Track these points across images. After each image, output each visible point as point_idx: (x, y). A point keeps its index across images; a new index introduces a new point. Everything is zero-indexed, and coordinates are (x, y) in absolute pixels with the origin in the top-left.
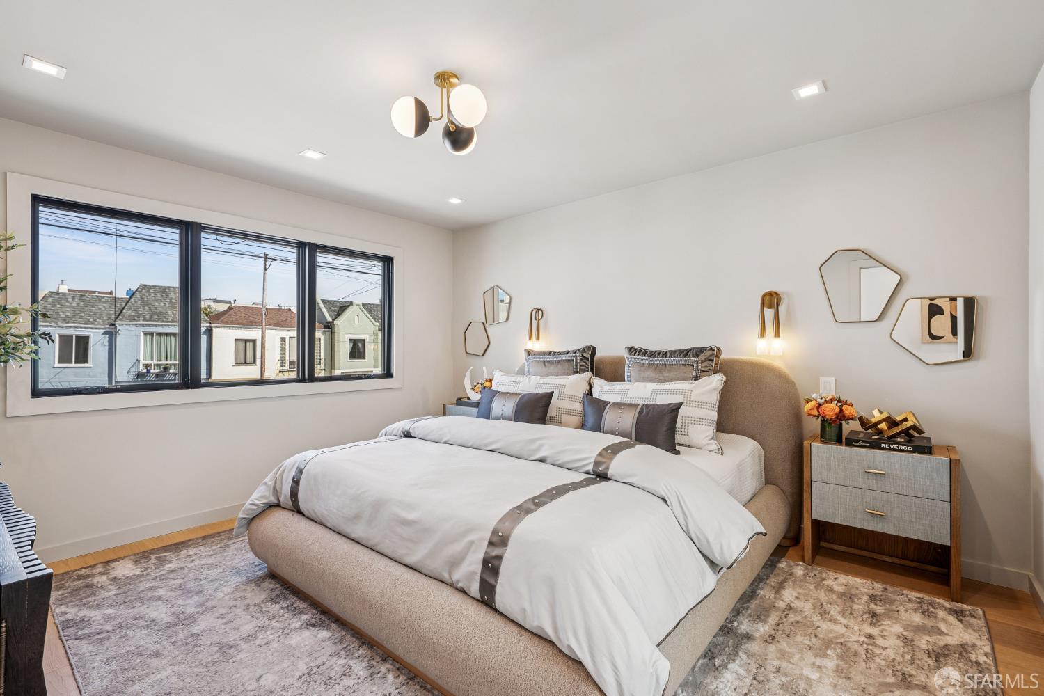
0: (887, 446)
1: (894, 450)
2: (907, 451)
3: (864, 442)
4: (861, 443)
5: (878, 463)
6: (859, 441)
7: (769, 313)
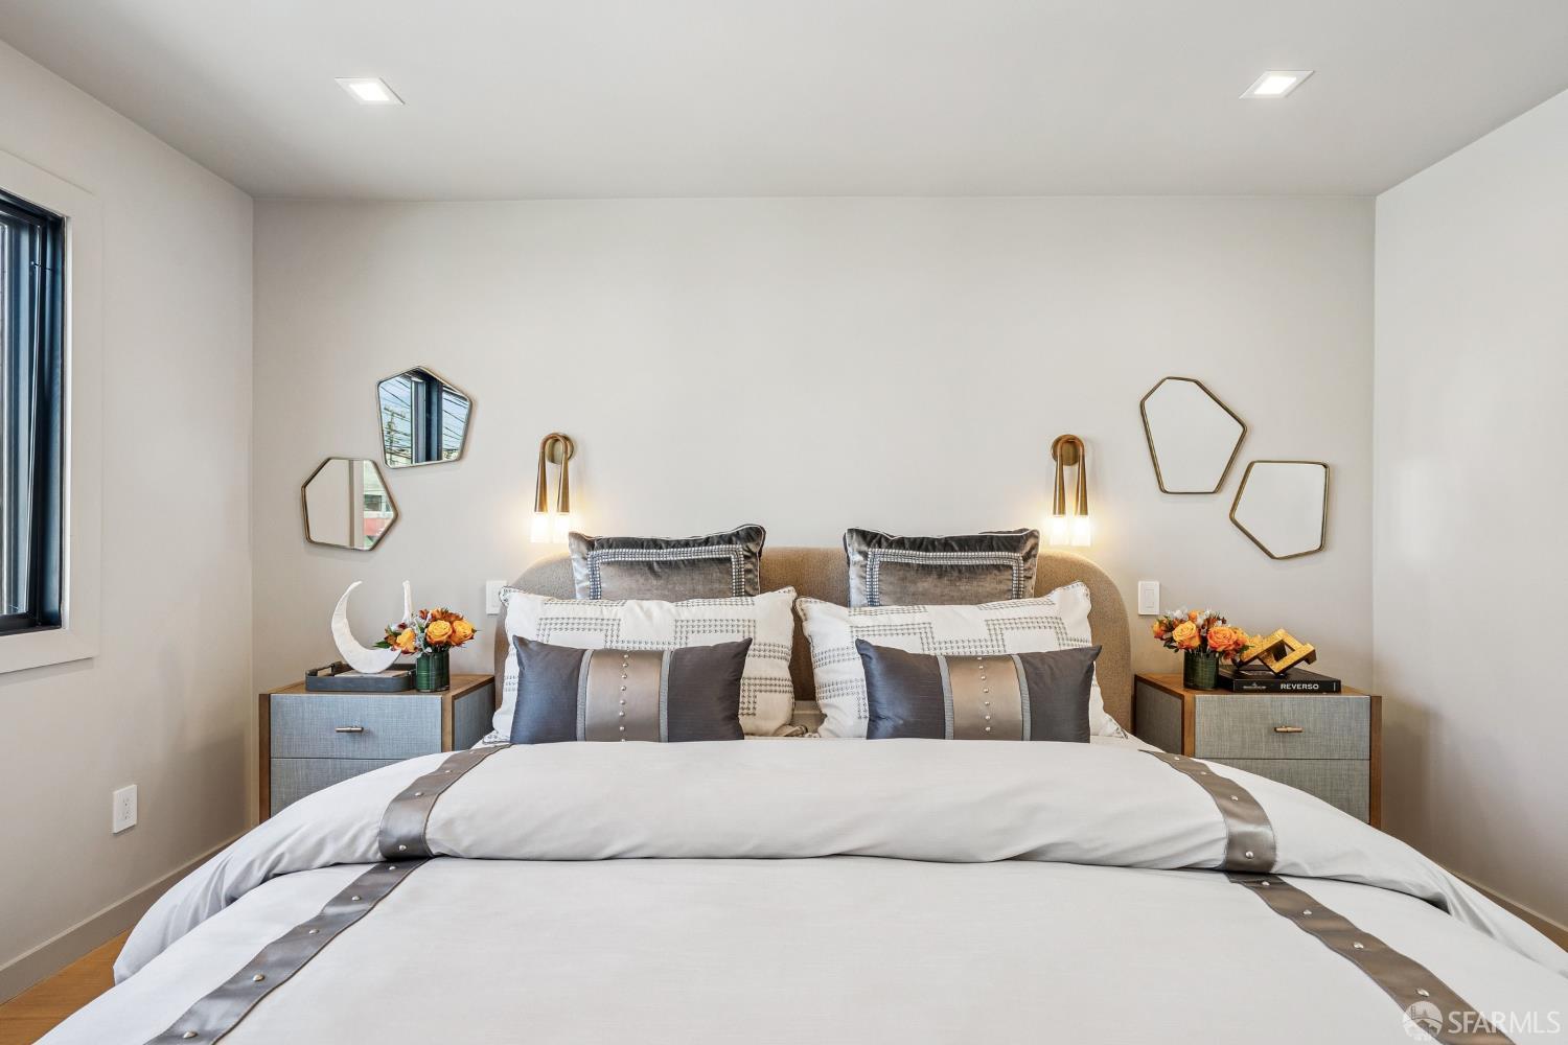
0: (1287, 686)
1: (1296, 691)
2: (1313, 692)
3: (1259, 684)
4: (1255, 686)
5: (1286, 715)
6: (1252, 682)
7: (1070, 472)
